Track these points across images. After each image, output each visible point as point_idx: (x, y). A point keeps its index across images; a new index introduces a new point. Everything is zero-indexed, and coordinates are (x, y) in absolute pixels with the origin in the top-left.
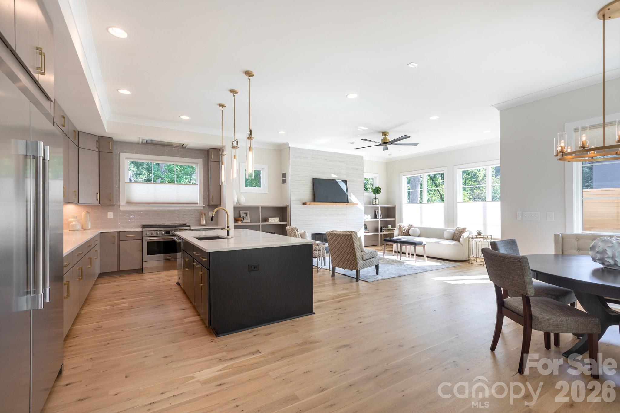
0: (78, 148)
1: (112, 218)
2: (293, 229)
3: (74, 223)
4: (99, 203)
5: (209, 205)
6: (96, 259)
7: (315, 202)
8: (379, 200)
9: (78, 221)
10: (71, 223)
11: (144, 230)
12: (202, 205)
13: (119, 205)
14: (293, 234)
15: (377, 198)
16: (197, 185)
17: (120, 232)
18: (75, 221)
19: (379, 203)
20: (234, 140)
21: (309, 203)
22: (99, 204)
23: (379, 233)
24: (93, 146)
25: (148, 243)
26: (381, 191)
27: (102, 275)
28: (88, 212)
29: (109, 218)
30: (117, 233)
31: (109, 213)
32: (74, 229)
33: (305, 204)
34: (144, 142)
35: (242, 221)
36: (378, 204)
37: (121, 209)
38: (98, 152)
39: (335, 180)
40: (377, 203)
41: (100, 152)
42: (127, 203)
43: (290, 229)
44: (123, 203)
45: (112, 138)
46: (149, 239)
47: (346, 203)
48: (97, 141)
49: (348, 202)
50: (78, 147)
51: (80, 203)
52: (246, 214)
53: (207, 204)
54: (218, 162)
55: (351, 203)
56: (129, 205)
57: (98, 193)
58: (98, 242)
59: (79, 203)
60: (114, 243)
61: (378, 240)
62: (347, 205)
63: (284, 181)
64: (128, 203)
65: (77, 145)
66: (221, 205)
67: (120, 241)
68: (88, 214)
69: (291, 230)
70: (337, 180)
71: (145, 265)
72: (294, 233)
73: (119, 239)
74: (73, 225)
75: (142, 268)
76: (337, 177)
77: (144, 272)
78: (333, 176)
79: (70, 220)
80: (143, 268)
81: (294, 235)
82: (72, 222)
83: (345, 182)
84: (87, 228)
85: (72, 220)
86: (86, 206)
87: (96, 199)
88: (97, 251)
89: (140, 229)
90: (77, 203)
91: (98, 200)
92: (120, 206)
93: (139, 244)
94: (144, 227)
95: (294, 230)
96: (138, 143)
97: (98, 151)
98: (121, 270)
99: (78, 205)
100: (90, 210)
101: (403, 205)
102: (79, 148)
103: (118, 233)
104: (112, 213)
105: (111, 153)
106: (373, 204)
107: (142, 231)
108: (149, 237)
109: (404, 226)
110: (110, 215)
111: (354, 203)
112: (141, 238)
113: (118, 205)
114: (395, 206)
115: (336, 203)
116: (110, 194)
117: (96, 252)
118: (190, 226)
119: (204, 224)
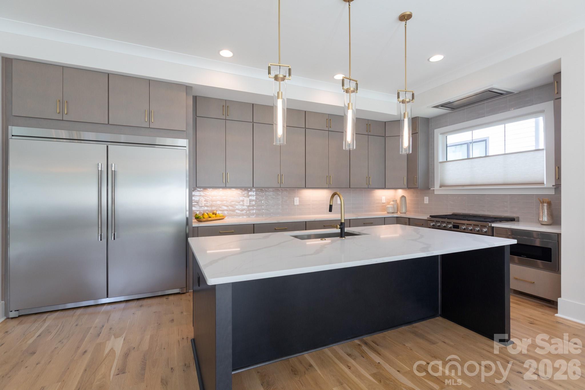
0: (385, 138)
1: (428, 203)
4: (407, 187)
16: (543, 150)
17: (411, 219)
29: (425, 202)
31: (425, 197)
37: (436, 193)
44: (437, 186)
56: (443, 188)
57: (406, 177)
59: (385, 188)
64: (441, 187)
65: (383, 135)
87: (403, 184)
91: (405, 184)
92: (434, 190)
103: (409, 219)
104: (427, 198)
105: (416, 134)
107: (428, 220)
110: (426, 200)
116: (415, 177)
119: (546, 221)
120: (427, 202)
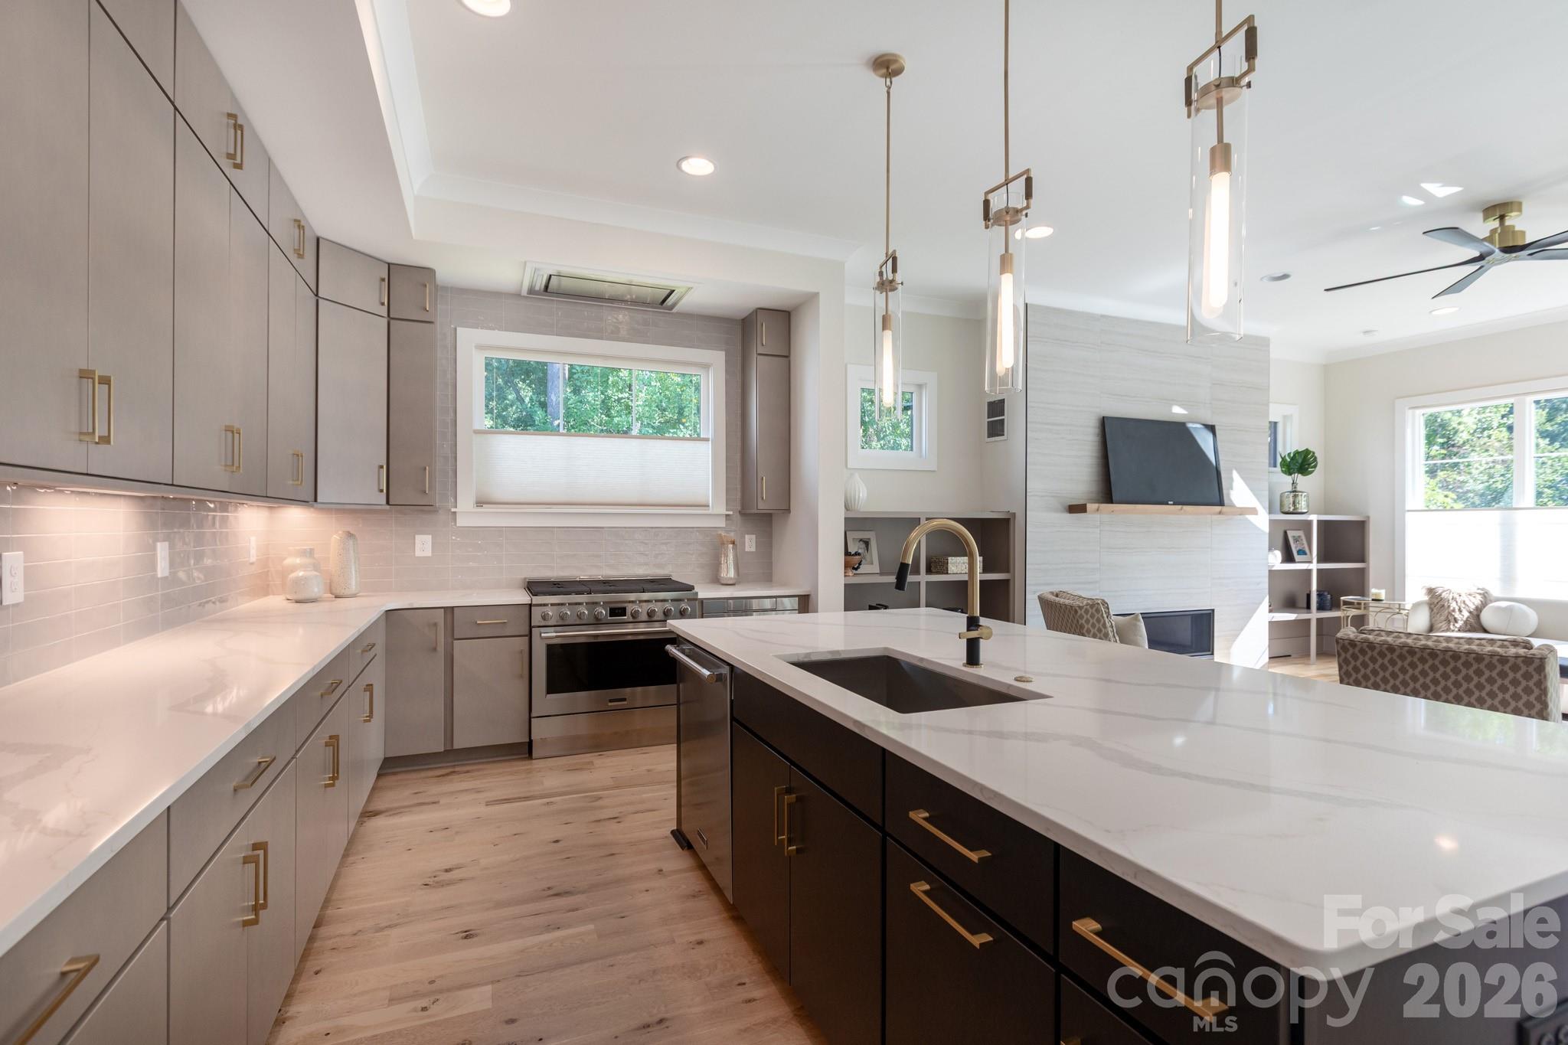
0: (317, 301)
1: (430, 554)
2: (1092, 606)
3: (301, 574)
4: (388, 503)
5: (748, 511)
6: (365, 721)
7: (1112, 503)
8: (1307, 496)
9: (316, 567)
10: (292, 571)
11: (537, 600)
12: (721, 509)
13: (453, 510)
14: (1093, 626)
15: (1298, 489)
16: (707, 440)
17: (455, 609)
18: (303, 567)
19: (1308, 506)
20: (1003, 180)
21: (1096, 506)
22: (388, 507)
23: (1314, 615)
24: (370, 297)
25: (550, 648)
26: (1315, 467)
27: (392, 766)
28: (350, 535)
29: (418, 553)
30: (445, 612)
31: (419, 538)
32: (300, 597)
33: (1076, 509)
34: (537, 288)
35: (856, 569)
36: (1305, 511)
37: (461, 522)
38: (385, 321)
39: (1183, 425)
40: (1302, 506)
41: (393, 319)
42: (477, 503)
43: (1080, 608)
44: (465, 503)
45: (429, 272)
46: (555, 634)
47: (1218, 509)
48: (383, 280)
49: (1221, 503)
50: (317, 295)
51: (319, 500)
52: (867, 543)
53: (739, 508)
54: (785, 356)
55: (1230, 506)
56: (486, 509)
57: (382, 467)
58: (379, 649)
59: (316, 500)
60: (435, 649)
61: (1309, 636)
62: (1220, 513)
63: (996, 429)
64: (480, 503)
65: (314, 288)
66: (788, 510)
67: (455, 642)
68: (351, 542)
69: (1087, 612)
70: (1190, 425)
71: (542, 730)
72: (1098, 621)
73: (451, 635)
74: (297, 582)
75: (528, 740)
76: (1185, 412)
77: (534, 755)
78: (1178, 411)
79: (290, 561)
80: (530, 743)
81: (1100, 631)
82: (294, 569)
83: (1212, 429)
84: (347, 592)
85: (298, 561)
86: (341, 510)
87: (376, 489)
88: (369, 688)
89: (523, 598)
90: (312, 499)
91: (382, 491)
92: (455, 513)
93: (521, 652)
94: (534, 587)
95: (1098, 611)
96: (517, 295)
97: (386, 315)
98: (456, 747)
99: (312, 506)
100: (361, 526)
101: (1408, 515)
102: (320, 301)
103: (450, 610)
104: (428, 538)
105: (431, 325)
106: (1286, 510)
107: (530, 605)
108: (552, 629)
109: (1456, 596)
110: (424, 545)
111: (1238, 505)
112: (527, 633)
113: (450, 510)
114: (1368, 517)
115: (1185, 507)
116: (425, 468)
117: (368, 693)
118: (690, 588)
119: (731, 578)
120: (428, 553)
